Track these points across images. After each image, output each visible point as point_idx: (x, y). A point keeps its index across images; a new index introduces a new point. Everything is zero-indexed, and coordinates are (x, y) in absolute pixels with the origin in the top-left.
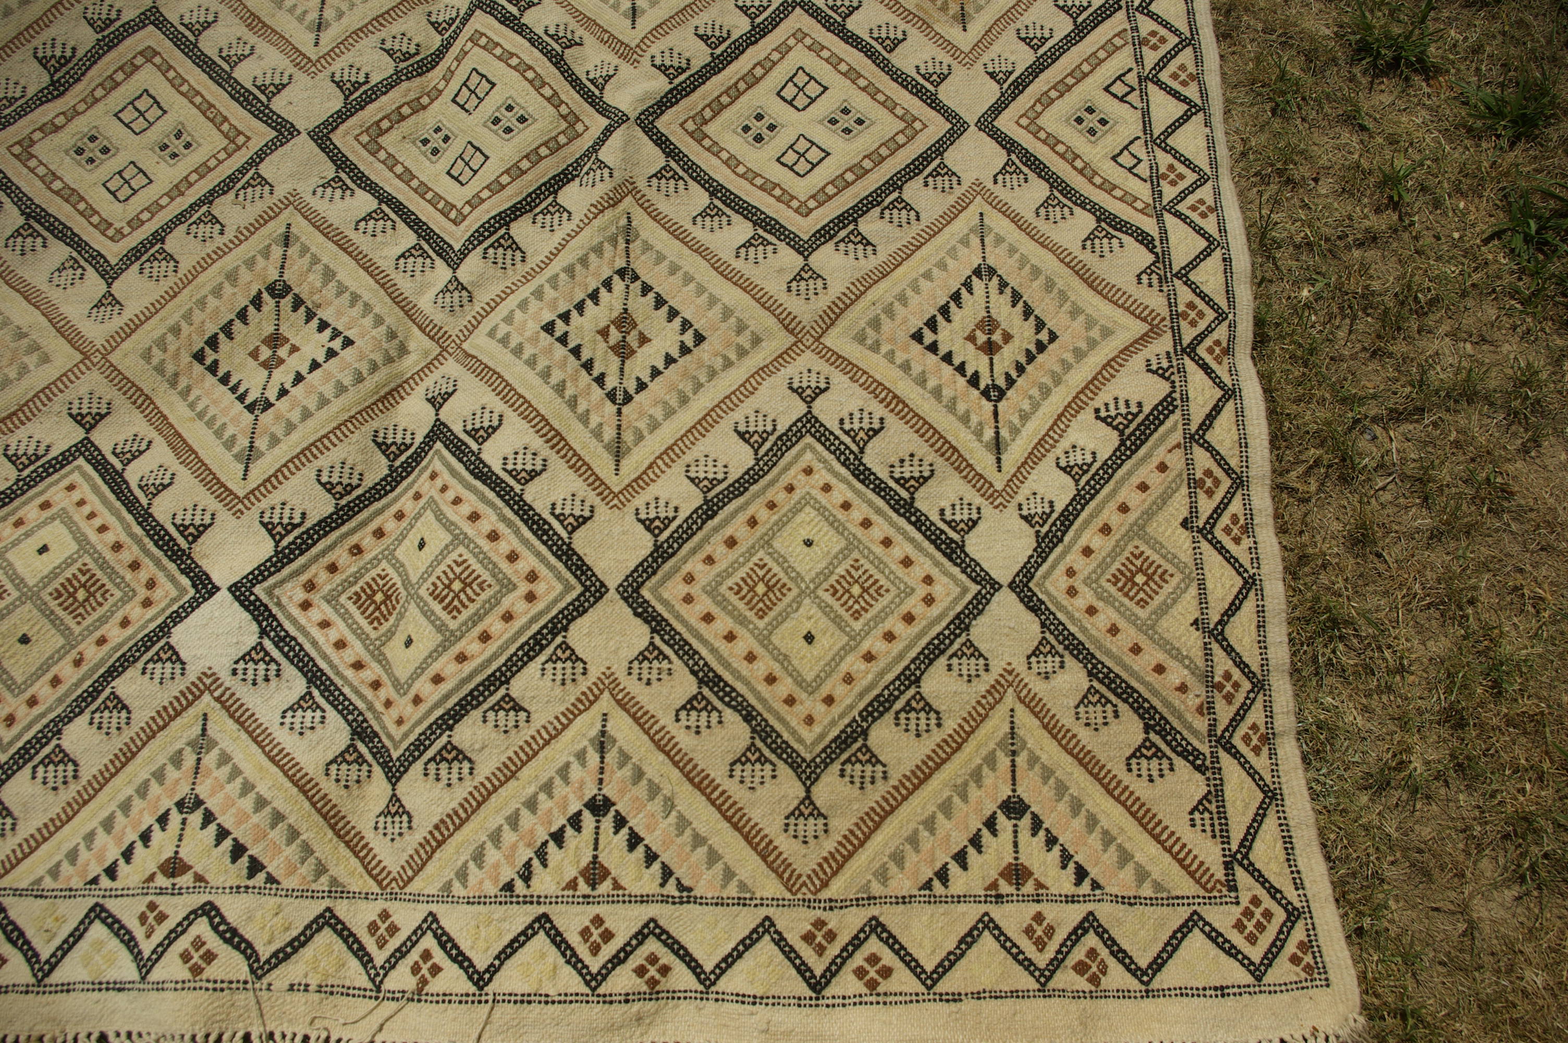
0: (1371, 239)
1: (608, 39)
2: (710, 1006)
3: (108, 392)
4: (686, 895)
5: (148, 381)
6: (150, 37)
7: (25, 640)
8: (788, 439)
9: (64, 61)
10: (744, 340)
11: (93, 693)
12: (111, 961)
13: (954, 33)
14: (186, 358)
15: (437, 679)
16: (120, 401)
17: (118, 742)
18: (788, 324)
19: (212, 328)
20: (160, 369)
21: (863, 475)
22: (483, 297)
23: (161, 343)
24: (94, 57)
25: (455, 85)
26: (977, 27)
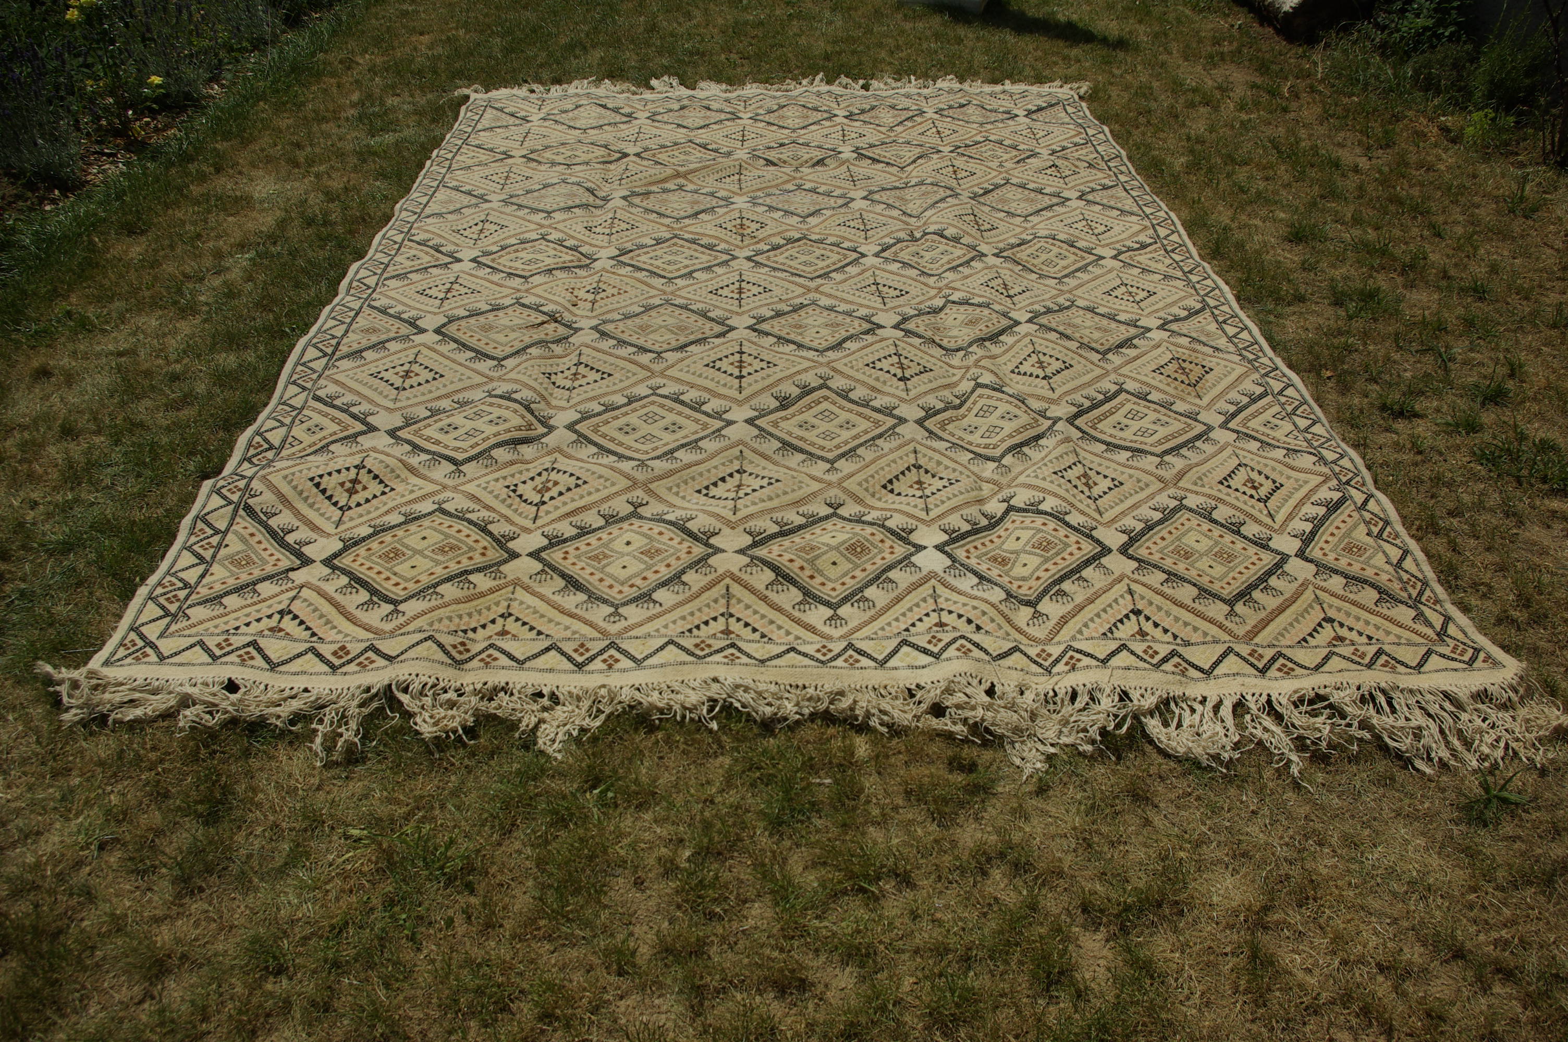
0: (1416, 464)
1: (1040, 398)
2: (1212, 682)
3: (843, 496)
4: (1187, 644)
5: (861, 493)
6: (824, 392)
7: (834, 563)
8: (1175, 511)
9: (785, 398)
10: (1142, 484)
11: (877, 578)
12: (916, 659)
13: (1197, 401)
14: (878, 487)
15: (1038, 578)
16: (849, 501)
17: (893, 595)
18: (1160, 479)
19: (889, 477)
20: (867, 490)
21: (1214, 522)
22: (1015, 471)
23: (866, 481)
24: (800, 397)
25: (975, 411)
26: (1206, 400)
